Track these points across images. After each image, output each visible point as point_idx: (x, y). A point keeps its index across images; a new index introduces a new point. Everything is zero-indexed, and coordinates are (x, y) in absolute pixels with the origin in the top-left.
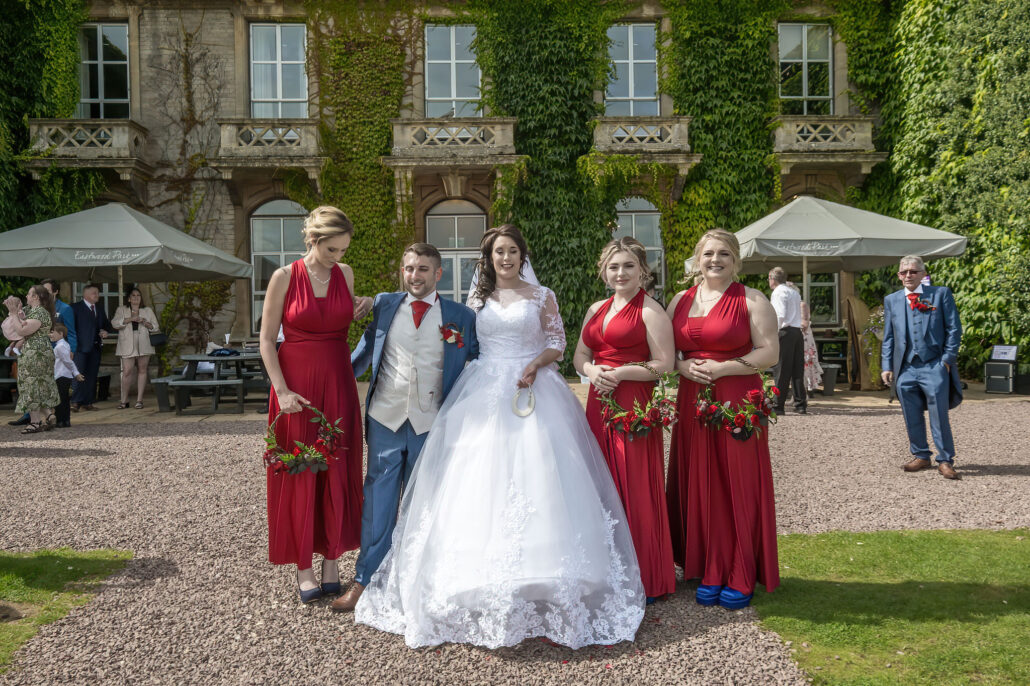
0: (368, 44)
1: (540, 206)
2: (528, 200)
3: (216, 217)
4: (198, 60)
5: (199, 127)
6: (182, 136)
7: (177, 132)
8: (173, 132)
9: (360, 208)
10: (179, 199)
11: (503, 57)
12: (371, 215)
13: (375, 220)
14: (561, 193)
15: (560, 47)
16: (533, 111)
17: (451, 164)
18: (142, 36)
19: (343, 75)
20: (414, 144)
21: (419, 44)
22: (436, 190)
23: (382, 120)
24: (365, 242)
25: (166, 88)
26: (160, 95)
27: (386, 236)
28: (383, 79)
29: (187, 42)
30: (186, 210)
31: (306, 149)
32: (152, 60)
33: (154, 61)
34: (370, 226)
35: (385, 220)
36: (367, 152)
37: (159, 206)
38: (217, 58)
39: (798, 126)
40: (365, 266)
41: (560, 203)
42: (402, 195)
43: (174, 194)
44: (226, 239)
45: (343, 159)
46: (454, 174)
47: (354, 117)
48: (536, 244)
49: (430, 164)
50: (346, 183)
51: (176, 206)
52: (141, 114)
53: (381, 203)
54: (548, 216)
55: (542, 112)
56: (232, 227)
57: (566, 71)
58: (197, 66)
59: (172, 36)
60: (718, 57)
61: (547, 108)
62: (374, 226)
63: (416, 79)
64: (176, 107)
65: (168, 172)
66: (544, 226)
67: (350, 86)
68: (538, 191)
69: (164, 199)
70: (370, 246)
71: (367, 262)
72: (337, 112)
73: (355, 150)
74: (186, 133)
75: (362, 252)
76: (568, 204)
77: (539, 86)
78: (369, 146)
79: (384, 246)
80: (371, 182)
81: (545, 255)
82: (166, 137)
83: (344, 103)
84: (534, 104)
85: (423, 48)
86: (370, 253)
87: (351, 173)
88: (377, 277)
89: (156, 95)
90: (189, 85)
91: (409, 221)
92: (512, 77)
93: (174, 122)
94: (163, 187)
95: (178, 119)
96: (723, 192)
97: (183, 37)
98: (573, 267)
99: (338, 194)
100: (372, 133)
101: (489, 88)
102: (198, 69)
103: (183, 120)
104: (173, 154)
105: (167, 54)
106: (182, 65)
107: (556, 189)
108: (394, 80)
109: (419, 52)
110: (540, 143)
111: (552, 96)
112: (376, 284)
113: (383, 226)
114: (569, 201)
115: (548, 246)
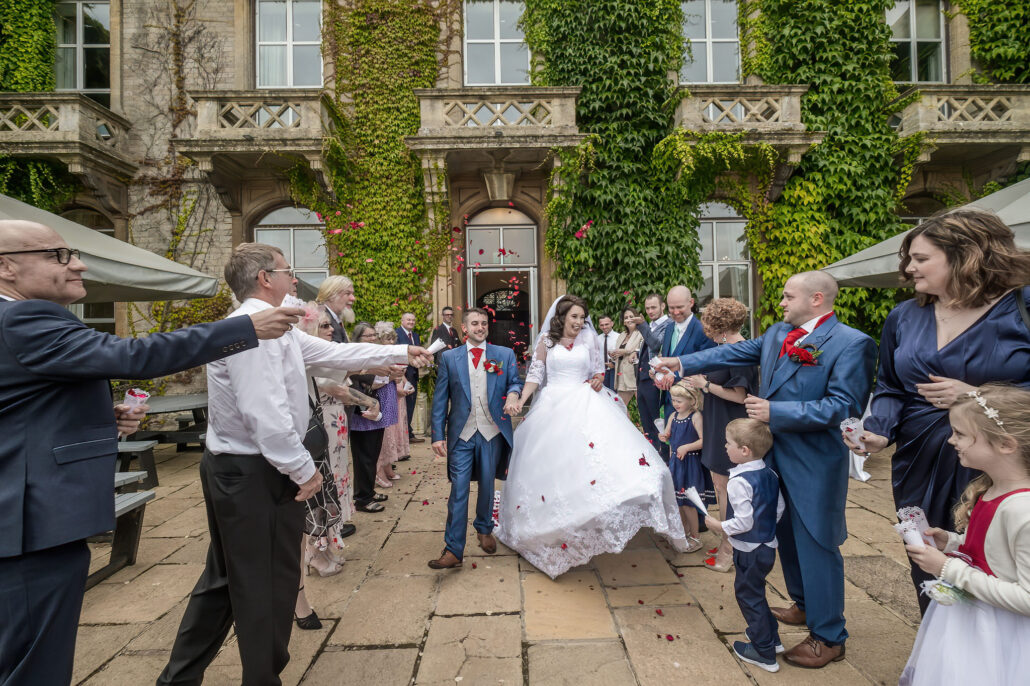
0: (394, 14)
1: (608, 205)
2: (593, 199)
3: (210, 226)
4: (191, 39)
5: (191, 118)
6: (171, 130)
7: (164, 124)
8: (159, 125)
9: (383, 212)
10: (164, 205)
11: (559, 27)
12: (396, 221)
13: (402, 227)
14: (634, 190)
15: (630, 10)
16: (598, 88)
17: (495, 146)
18: (125, 11)
19: (363, 52)
20: (447, 123)
21: (456, 17)
22: (479, 193)
23: (411, 105)
24: (389, 255)
25: (152, 75)
26: (145, 81)
27: (415, 247)
28: (413, 57)
29: (178, 16)
30: (174, 218)
31: (307, 131)
32: (137, 41)
33: (139, 42)
34: (395, 235)
35: (414, 229)
36: (392, 145)
37: (142, 213)
38: (214, 37)
39: (939, 100)
40: (389, 284)
41: (633, 202)
42: (433, 194)
43: (159, 200)
44: (222, 254)
45: (363, 154)
46: (498, 168)
47: (377, 102)
48: (602, 255)
49: (468, 146)
50: (366, 183)
51: (163, 214)
52: (122, 104)
53: (409, 206)
54: (619, 219)
55: (609, 89)
56: (229, 238)
57: (637, 41)
58: (190, 45)
59: (161, 11)
60: (827, 22)
61: (616, 83)
62: (401, 235)
63: (453, 58)
64: (164, 96)
65: (152, 172)
66: (614, 232)
67: (371, 64)
68: (606, 186)
69: (148, 205)
70: (395, 259)
71: (391, 279)
72: (355, 97)
73: (377, 142)
74: (175, 126)
75: (385, 266)
76: (643, 203)
77: (605, 57)
78: (394, 138)
79: (412, 259)
80: (398, 181)
81: (614, 269)
82: (152, 131)
83: (364, 85)
84: (600, 79)
85: (461, 22)
86: (395, 269)
87: (372, 170)
88: (405, 297)
89: (141, 81)
90: (179, 70)
91: (443, 228)
92: (570, 51)
93: (162, 113)
94: (147, 191)
95: (166, 110)
96: (841, 187)
97: (173, 12)
98: (653, 283)
99: (357, 197)
100: (396, 122)
101: (540, 68)
102: (190, 50)
103: (171, 110)
104: (160, 150)
105: (154, 33)
106: (172, 45)
107: (628, 186)
108: (424, 57)
109: (456, 26)
110: (607, 129)
111: (622, 69)
112: (403, 307)
113: (411, 234)
114: (645, 199)
115: (620, 257)
